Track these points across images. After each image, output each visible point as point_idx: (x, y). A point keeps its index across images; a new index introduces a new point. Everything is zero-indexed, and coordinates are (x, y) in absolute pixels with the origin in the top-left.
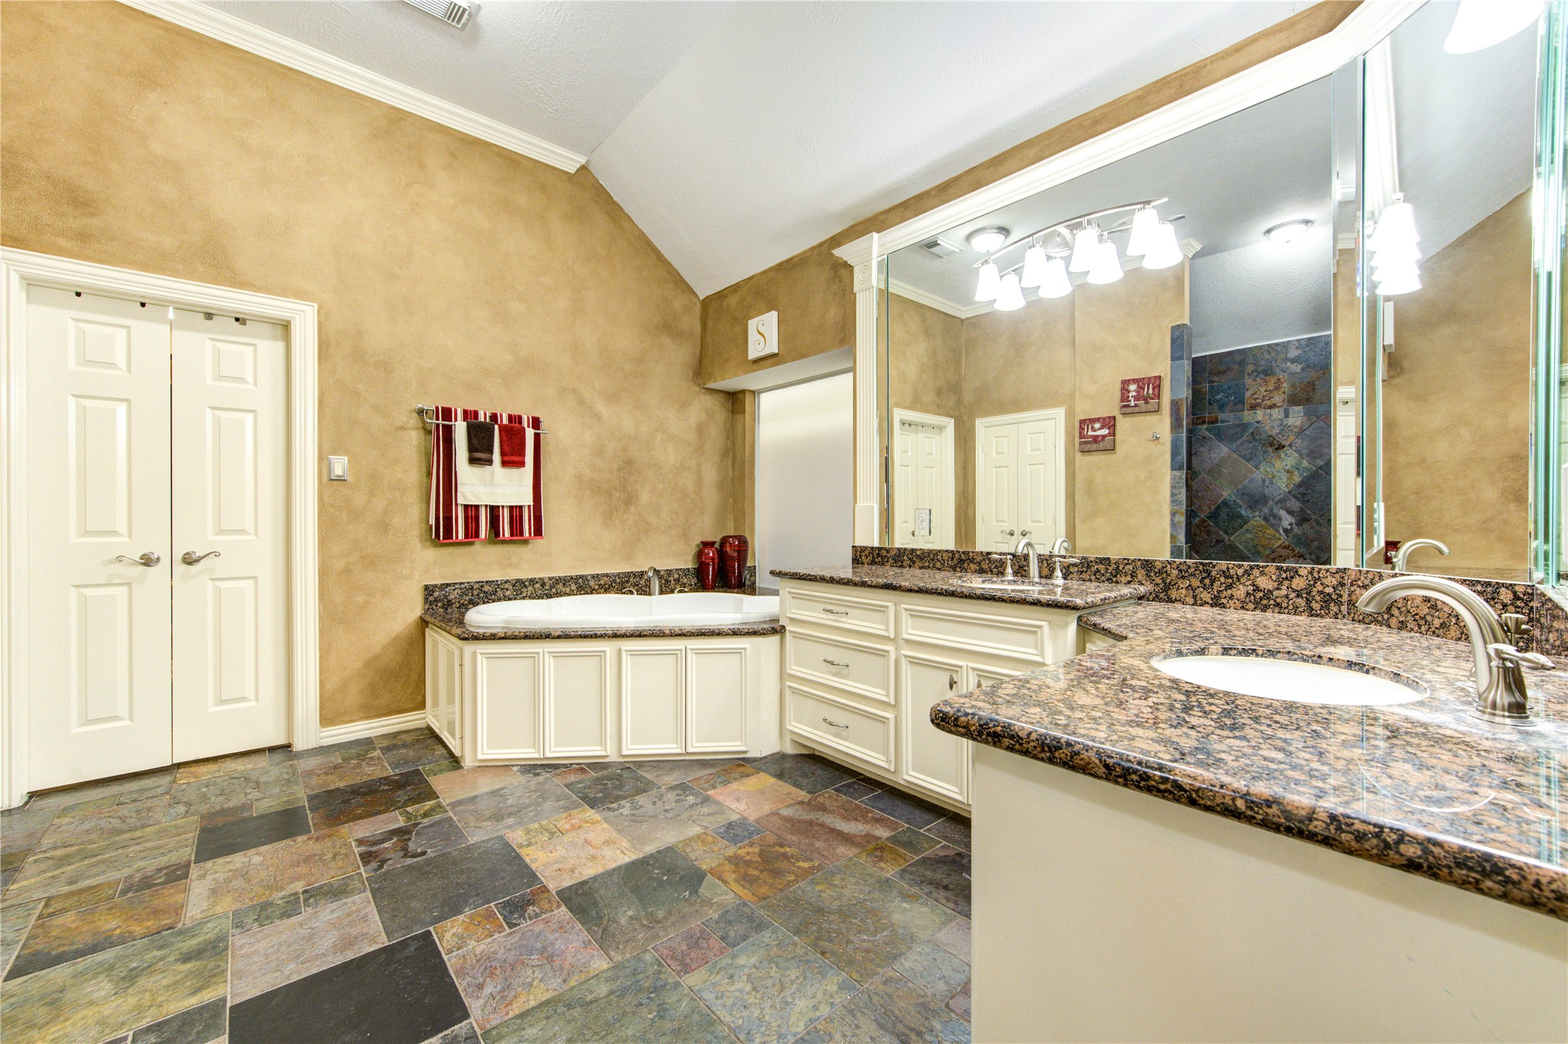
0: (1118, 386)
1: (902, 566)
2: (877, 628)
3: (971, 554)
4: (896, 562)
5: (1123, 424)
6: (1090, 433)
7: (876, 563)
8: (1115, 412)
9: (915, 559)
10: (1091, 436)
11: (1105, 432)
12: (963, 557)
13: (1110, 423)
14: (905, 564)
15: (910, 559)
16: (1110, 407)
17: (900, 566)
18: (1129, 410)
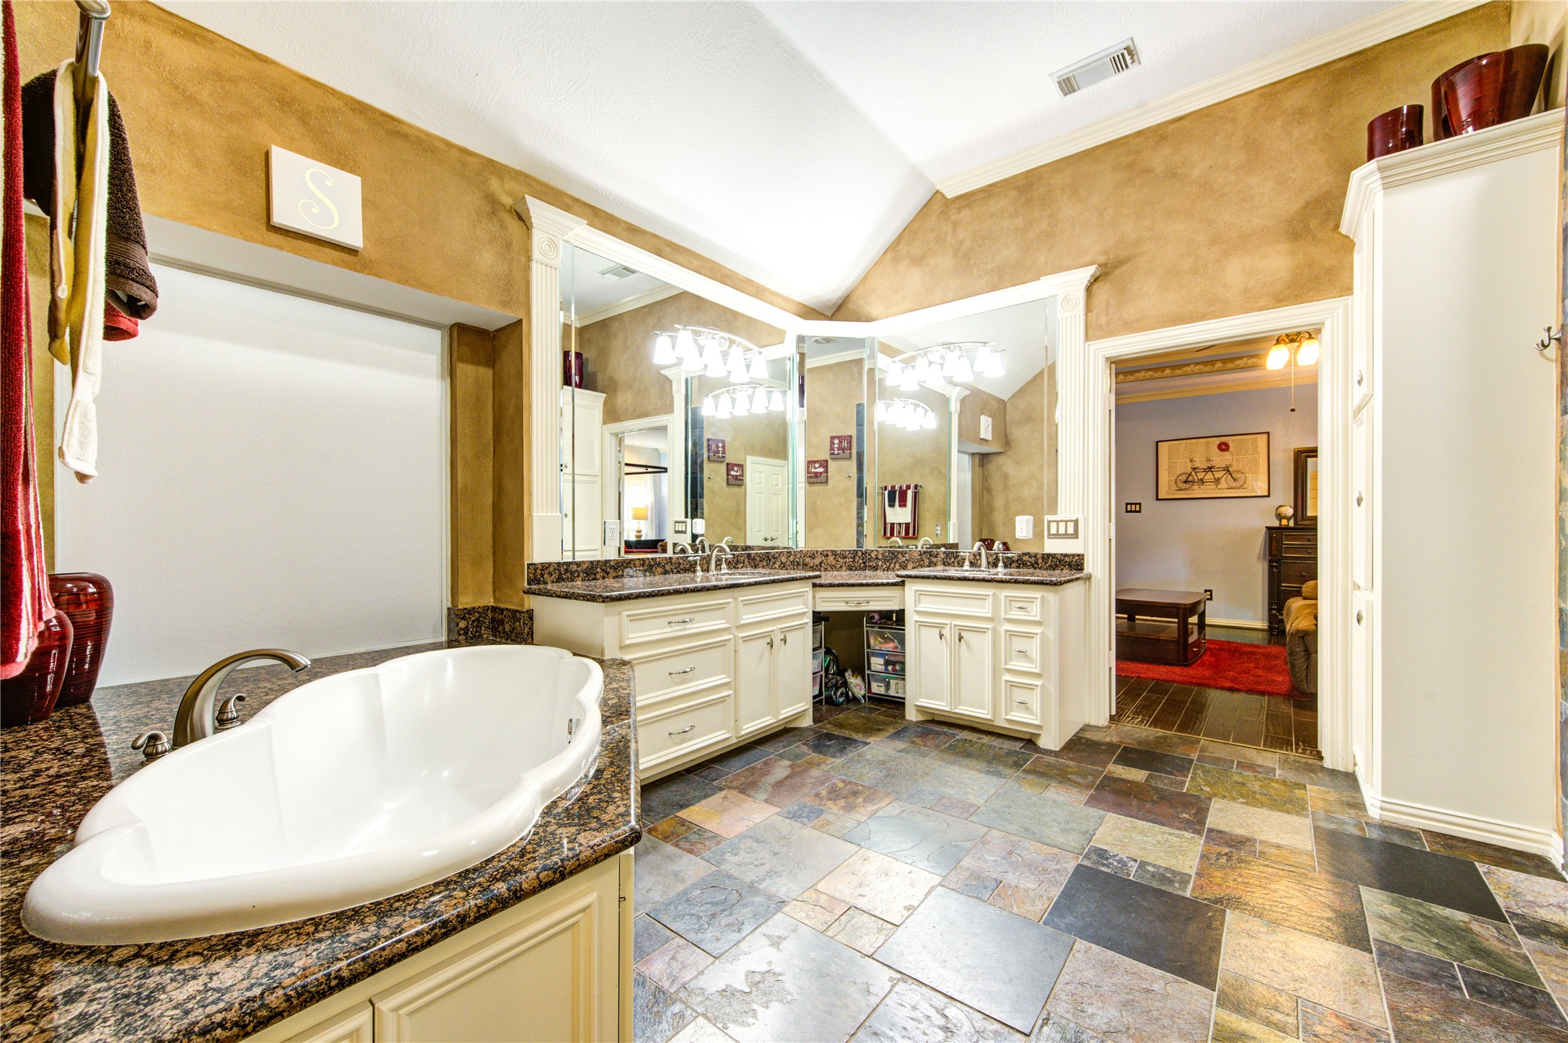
0: (829, 440)
1: (595, 579)
2: (720, 624)
3: (658, 560)
4: (588, 575)
5: (832, 465)
6: (813, 470)
7: (563, 580)
8: (827, 457)
9: (608, 570)
10: (814, 473)
11: (821, 470)
12: (652, 563)
13: (824, 464)
14: (598, 576)
15: (603, 570)
16: (824, 454)
17: (593, 579)
18: (835, 457)
